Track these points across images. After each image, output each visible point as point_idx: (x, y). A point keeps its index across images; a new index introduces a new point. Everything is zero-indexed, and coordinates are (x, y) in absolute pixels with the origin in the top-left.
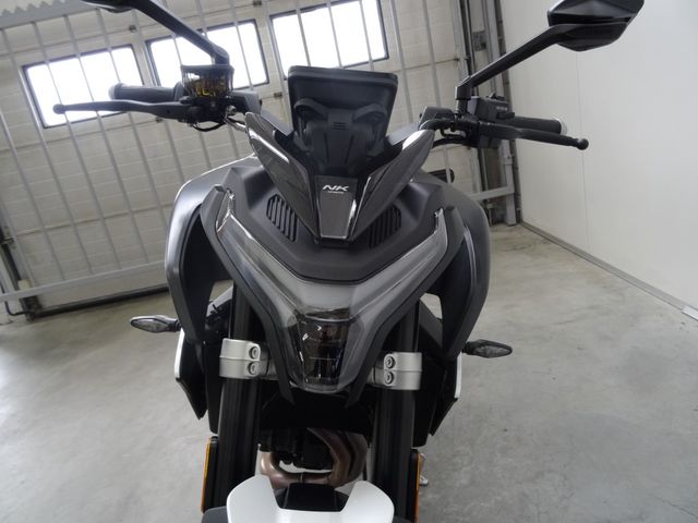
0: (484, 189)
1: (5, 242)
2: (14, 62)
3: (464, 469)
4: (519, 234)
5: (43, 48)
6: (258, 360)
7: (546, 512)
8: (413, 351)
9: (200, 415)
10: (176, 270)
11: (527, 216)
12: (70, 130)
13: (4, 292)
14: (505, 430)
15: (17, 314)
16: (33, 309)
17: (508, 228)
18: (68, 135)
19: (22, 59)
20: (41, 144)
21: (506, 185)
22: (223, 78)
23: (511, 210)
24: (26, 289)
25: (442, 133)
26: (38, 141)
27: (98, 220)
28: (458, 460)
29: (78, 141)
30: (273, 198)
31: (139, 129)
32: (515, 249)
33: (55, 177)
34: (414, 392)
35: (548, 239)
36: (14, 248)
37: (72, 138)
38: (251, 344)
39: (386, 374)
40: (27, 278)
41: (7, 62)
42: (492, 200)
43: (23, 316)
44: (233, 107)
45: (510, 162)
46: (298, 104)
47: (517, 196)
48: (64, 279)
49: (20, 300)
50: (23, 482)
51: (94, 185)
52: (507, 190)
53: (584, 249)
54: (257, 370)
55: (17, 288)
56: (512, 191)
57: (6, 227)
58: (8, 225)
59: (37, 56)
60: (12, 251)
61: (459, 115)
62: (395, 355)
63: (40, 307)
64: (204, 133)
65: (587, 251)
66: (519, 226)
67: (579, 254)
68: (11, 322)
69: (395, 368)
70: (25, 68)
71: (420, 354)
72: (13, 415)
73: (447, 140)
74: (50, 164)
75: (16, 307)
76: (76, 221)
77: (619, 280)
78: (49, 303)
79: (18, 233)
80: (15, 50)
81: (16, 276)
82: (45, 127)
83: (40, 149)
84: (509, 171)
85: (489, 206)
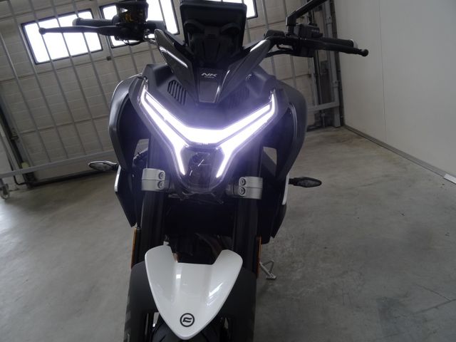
0: (319, 104)
1: (13, 138)
2: (15, 20)
3: (299, 270)
4: (342, 133)
5: (34, 11)
6: (164, 179)
7: (348, 294)
8: (257, 176)
9: (132, 225)
10: (115, 129)
11: (348, 121)
12: (53, 66)
13: (13, 170)
14: (326, 248)
15: (22, 184)
16: (31, 181)
17: (335, 129)
18: (51, 69)
19: (21, 19)
20: (34, 74)
21: (334, 101)
22: (142, 11)
23: (337, 117)
24: (26, 168)
25: (278, 46)
26: (32, 73)
27: (71, 124)
28: (295, 265)
29: (58, 73)
30: (172, 82)
31: (96, 64)
32: (338, 141)
33: (43, 95)
34: (257, 200)
35: (361, 135)
36: (19, 142)
37: (54, 70)
38: (160, 171)
39: (240, 188)
40: (27, 161)
41: (11, 21)
42: (325, 111)
43: (25, 185)
44: (148, 30)
45: (337, 85)
46: (186, 22)
47: (341, 108)
48: (50, 162)
49: (23, 175)
50: (27, 280)
51: (68, 102)
52: (335, 104)
53: (382, 140)
54: (163, 186)
55: (21, 167)
56: (338, 105)
57: (13, 129)
58: (15, 127)
59: (31, 17)
60: (18, 144)
61: (288, 35)
62: (246, 178)
63: (35, 179)
64: (131, 47)
65: (385, 142)
66: (342, 128)
67: (380, 144)
68: (18, 189)
69: (246, 185)
70: (23, 25)
71: (262, 179)
72: (20, 243)
73: (281, 52)
74: (40, 87)
75: (20, 179)
76: (57, 124)
77: (404, 159)
78: (41, 177)
79: (22, 132)
80: (16, 13)
81: (20, 160)
82: (37, 64)
83: (34, 78)
84: (336, 91)
85: (323, 115)
